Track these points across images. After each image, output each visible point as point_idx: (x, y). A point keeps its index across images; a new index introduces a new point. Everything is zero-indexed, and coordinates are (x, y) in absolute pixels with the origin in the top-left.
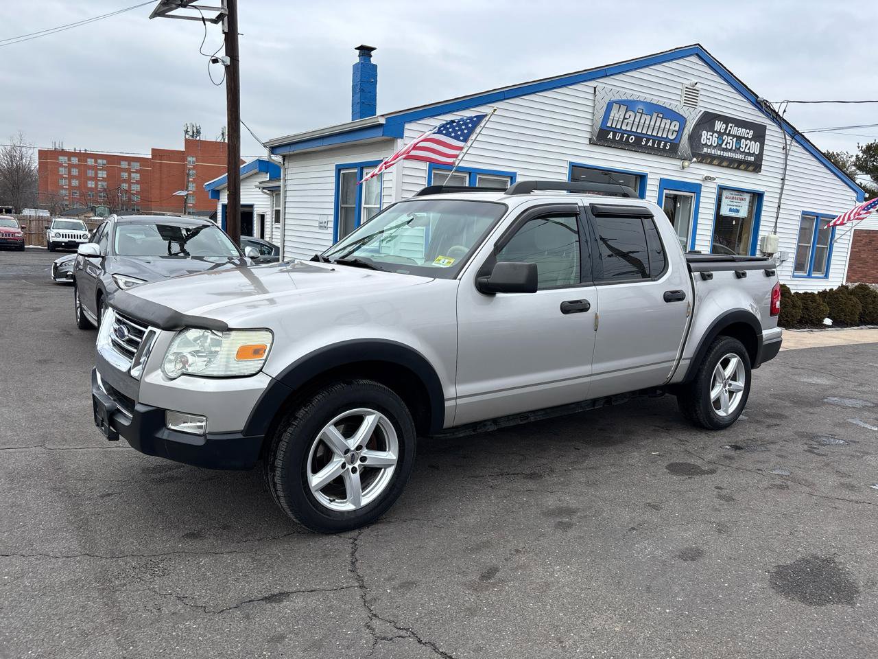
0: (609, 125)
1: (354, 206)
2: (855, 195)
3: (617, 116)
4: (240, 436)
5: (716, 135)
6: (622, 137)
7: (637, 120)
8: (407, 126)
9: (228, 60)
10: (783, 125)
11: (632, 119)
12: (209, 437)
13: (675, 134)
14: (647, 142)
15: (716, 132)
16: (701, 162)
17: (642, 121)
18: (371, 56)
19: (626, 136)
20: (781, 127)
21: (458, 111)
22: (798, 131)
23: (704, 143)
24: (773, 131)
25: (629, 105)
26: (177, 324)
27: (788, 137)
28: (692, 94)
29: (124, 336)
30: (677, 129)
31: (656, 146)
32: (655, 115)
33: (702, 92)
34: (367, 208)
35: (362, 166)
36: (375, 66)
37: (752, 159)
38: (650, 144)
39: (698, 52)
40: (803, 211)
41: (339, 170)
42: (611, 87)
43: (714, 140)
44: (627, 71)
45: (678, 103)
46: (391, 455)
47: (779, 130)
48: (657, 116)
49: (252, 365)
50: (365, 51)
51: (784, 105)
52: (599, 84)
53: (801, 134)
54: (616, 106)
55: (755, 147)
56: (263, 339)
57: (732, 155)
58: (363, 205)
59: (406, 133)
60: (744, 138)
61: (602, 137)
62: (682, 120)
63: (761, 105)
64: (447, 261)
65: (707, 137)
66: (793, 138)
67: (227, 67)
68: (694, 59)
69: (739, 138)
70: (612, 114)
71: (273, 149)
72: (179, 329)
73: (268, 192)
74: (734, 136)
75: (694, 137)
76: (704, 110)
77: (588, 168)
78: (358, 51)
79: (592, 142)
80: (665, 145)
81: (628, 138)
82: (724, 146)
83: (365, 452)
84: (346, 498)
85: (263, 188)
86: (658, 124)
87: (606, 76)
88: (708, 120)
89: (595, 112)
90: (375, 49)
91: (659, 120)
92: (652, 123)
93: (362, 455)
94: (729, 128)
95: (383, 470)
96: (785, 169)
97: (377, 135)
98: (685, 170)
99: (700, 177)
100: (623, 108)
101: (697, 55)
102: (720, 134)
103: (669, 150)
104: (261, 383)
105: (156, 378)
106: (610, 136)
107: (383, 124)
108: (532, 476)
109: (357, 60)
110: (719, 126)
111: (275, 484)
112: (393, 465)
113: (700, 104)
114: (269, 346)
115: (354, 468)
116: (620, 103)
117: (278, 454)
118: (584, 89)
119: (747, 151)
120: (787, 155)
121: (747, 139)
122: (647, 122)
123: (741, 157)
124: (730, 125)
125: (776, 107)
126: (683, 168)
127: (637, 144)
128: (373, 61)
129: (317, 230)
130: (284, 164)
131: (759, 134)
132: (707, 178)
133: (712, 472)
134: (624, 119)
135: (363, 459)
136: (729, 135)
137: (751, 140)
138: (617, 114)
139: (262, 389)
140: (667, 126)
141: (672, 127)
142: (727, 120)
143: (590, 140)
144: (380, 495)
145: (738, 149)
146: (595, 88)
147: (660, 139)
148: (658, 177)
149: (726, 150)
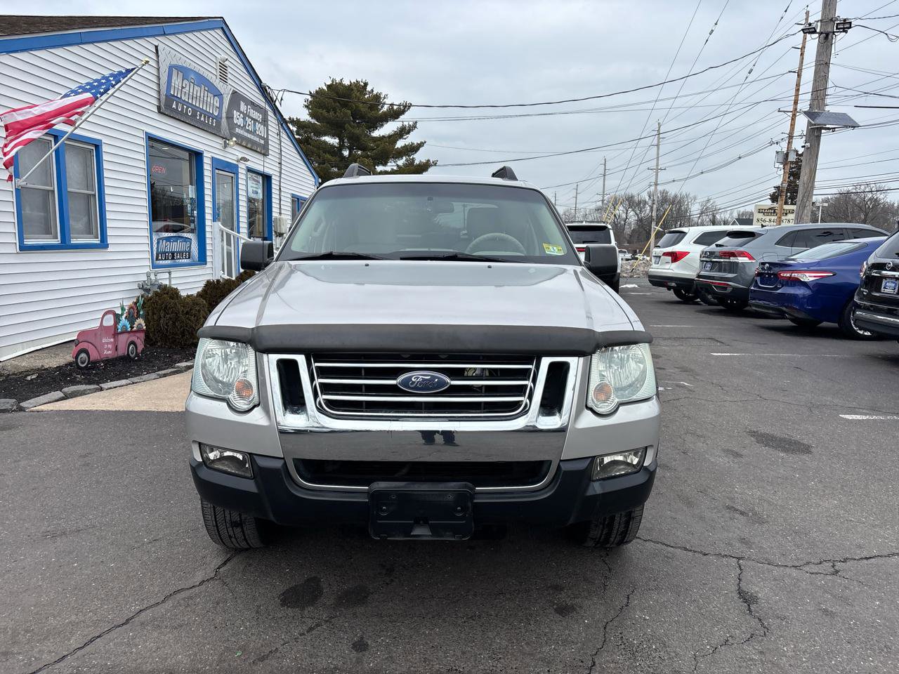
0: (172, 92)
2: (314, 179)
3: (177, 83)
5: (242, 115)
6: (183, 108)
7: (191, 90)
10: (276, 111)
11: (187, 88)
13: (218, 110)
14: (200, 116)
15: (242, 112)
16: (235, 142)
19: (185, 107)
20: (275, 114)
22: (284, 119)
23: (235, 123)
24: (272, 118)
25: (184, 71)
27: (279, 124)
28: (223, 69)
30: (218, 105)
32: (203, 87)
33: (229, 69)
37: (262, 142)
39: (221, 25)
40: (292, 194)
42: (168, 48)
43: (241, 121)
44: (179, 33)
45: (214, 77)
47: (275, 117)
48: (204, 89)
51: (281, 92)
52: (160, 43)
53: (286, 122)
54: (175, 72)
55: (260, 129)
57: (249, 136)
60: (257, 121)
61: (169, 106)
63: (263, 90)
65: (238, 119)
66: (282, 124)
68: (220, 32)
69: (255, 120)
70: (173, 81)
74: (252, 119)
75: (230, 116)
76: (233, 89)
79: (159, 111)
80: (212, 122)
81: (187, 109)
82: (246, 127)
86: (205, 98)
87: (165, 34)
88: (236, 97)
89: (161, 76)
91: (206, 93)
92: (202, 96)
94: (249, 110)
96: (281, 154)
98: (228, 149)
99: (235, 158)
100: (181, 75)
101: (222, 28)
102: (244, 115)
103: (215, 126)
105: (588, 420)
106: (174, 106)
110: (243, 107)
113: (229, 81)
116: (178, 68)
118: (147, 45)
119: (259, 134)
120: (280, 141)
122: (198, 94)
123: (256, 139)
124: (249, 107)
125: (272, 93)
126: (225, 147)
127: (193, 117)
131: (265, 122)
132: (244, 159)
134: (183, 88)
136: (249, 116)
137: (260, 123)
138: (177, 81)
140: (212, 102)
141: (215, 103)
142: (246, 101)
143: (159, 108)
145: (254, 133)
146: (156, 47)
147: (209, 115)
148: (210, 155)
149: (248, 131)
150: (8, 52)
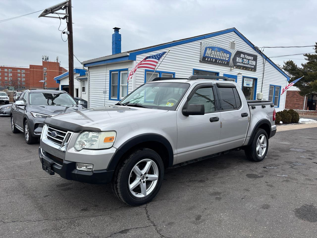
0: (206, 55)
1: (117, 85)
2: (287, 79)
3: (208, 52)
4: (106, 171)
5: (241, 59)
6: (211, 59)
7: (215, 54)
8: (137, 56)
9: (69, 33)
10: (262, 55)
11: (214, 53)
12: (94, 172)
13: (228, 58)
14: (219, 61)
15: (241, 58)
16: (237, 68)
17: (217, 54)
18: (119, 31)
19: (212, 59)
20: (262, 56)
21: (155, 51)
22: (267, 57)
23: (237, 61)
24: (259, 57)
25: (212, 48)
26: (80, 130)
27: (264, 59)
28: (233, 45)
29: (55, 135)
30: (228, 57)
31: (222, 63)
32: (221, 52)
33: (236, 44)
34: (122, 86)
35: (120, 71)
36: (120, 35)
37: (253, 67)
38: (220, 62)
39: (234, 30)
40: (270, 85)
41: (111, 72)
42: (206, 42)
43: (241, 61)
44: (211, 37)
45: (228, 48)
46: (156, 176)
47: (262, 57)
48: (222, 52)
49: (109, 145)
50: (117, 29)
51: (263, 48)
52: (203, 41)
53: (268, 58)
54: (208, 49)
55: (254, 63)
56: (113, 134)
57: (247, 66)
58: (121, 85)
59: (137, 59)
60: (250, 60)
61: (204, 60)
62: (230, 54)
63: (255, 49)
64: (171, 104)
65: (238, 59)
66: (266, 59)
67: (68, 35)
68: (233, 33)
69: (249, 60)
70: (207, 52)
71: (85, 65)
72: (81, 132)
73: (79, 80)
74: (247, 59)
75: (234, 59)
76: (237, 50)
77: (199, 71)
78: (114, 29)
79: (200, 62)
80: (225, 62)
81: (212, 60)
82: (244, 62)
83: (147, 175)
84: (141, 192)
85: (78, 79)
86: (222, 55)
87: (205, 38)
88: (239, 53)
89: (201, 51)
90: (120, 29)
91: (223, 53)
92: (220, 55)
93: (147, 176)
94: (245, 56)
95: (153, 181)
96: (264, 70)
97: (127, 59)
98: (232, 71)
99: (237, 73)
100: (211, 49)
101: (234, 31)
102: (243, 58)
103: (226, 64)
104: (113, 151)
105: (72, 150)
106: (207, 59)
107: (129, 56)
108: (201, 181)
109: (114, 33)
110: (242, 56)
111: (117, 189)
112: (157, 179)
113: (236, 48)
114: (115, 137)
115: (144, 181)
116: (210, 48)
117: (118, 177)
118: (197, 43)
119: (251, 64)
120: (264, 65)
121: (251, 60)
122: (219, 54)
123: (249, 66)
124: (246, 55)
125: (260, 49)
126: (231, 70)
127: (215, 62)
128: (120, 33)
129: (102, 94)
130: (89, 70)
131: (255, 58)
132: (239, 74)
133: (262, 177)
134: (211, 53)
135: (147, 178)
136: (245, 59)
137: (252, 60)
139: (113, 153)
140: (225, 56)
141: (227, 56)
142: (244, 54)
143: (200, 61)
144: (152, 191)
145: (248, 64)
146: (201, 43)
147: (223, 60)
148: (223, 73)
149: (245, 64)
150: (146, 53)
